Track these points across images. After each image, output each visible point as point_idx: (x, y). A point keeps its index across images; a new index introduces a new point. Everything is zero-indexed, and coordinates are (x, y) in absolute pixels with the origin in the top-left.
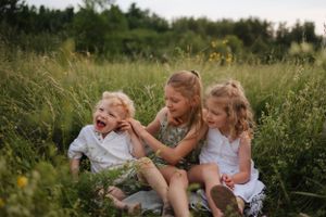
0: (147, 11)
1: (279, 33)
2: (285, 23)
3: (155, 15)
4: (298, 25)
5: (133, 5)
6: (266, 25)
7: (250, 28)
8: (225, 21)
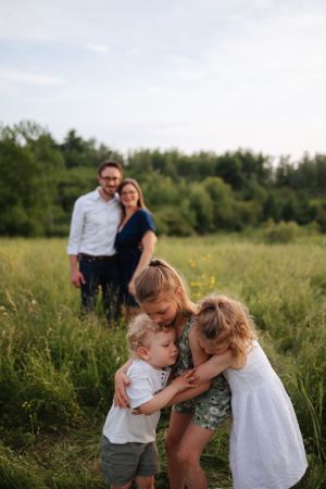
0: (92, 142)
1: (280, 170)
2: (289, 157)
3: (103, 148)
4: (306, 159)
5: (72, 133)
6: (261, 160)
7: (239, 164)
8: (203, 155)
